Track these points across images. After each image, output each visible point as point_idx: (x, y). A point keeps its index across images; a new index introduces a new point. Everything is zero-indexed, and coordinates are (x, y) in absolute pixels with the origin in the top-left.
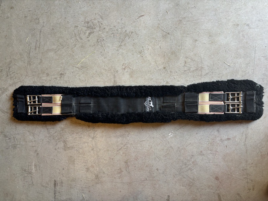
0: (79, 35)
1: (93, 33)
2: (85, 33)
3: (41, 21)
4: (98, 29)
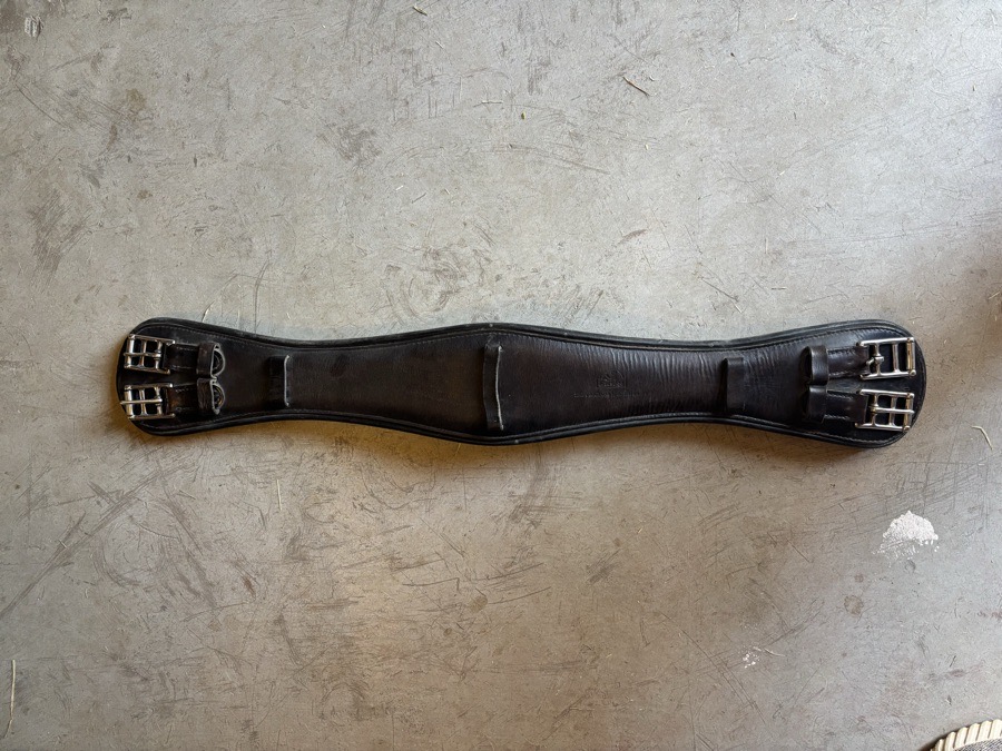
0: (406, 300)
1: (457, 292)
2: (426, 294)
3: (259, 247)
4: (474, 278)
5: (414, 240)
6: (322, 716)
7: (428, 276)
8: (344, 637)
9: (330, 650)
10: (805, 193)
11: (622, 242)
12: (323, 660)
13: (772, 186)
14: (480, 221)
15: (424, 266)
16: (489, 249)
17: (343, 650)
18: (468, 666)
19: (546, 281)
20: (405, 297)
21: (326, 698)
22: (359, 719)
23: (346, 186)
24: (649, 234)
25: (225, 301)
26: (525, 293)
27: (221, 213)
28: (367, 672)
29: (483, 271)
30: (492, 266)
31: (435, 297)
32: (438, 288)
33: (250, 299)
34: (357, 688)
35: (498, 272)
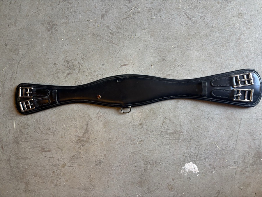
0: (57, 74)
1: (72, 74)
2: (63, 73)
3: (21, 53)
4: (77, 70)
5: (62, 57)
6: (16, 190)
7: (64, 68)
8: (25, 168)
9: (21, 171)
10: (175, 60)
11: (120, 67)
12: (19, 174)
13: (166, 57)
14: (81, 54)
15: (64, 65)
16: (83, 63)
17: (24, 172)
18: (58, 183)
19: (97, 75)
20: (57, 73)
21: (18, 184)
22: (26, 193)
23: (47, 39)
24: (128, 66)
25: (9, 66)
26: (91, 77)
27: (13, 41)
28: (30, 180)
29: (80, 69)
30: (83, 68)
31: (66, 74)
32: (67, 72)
33: (16, 67)
34: (26, 184)
35: (84, 70)
